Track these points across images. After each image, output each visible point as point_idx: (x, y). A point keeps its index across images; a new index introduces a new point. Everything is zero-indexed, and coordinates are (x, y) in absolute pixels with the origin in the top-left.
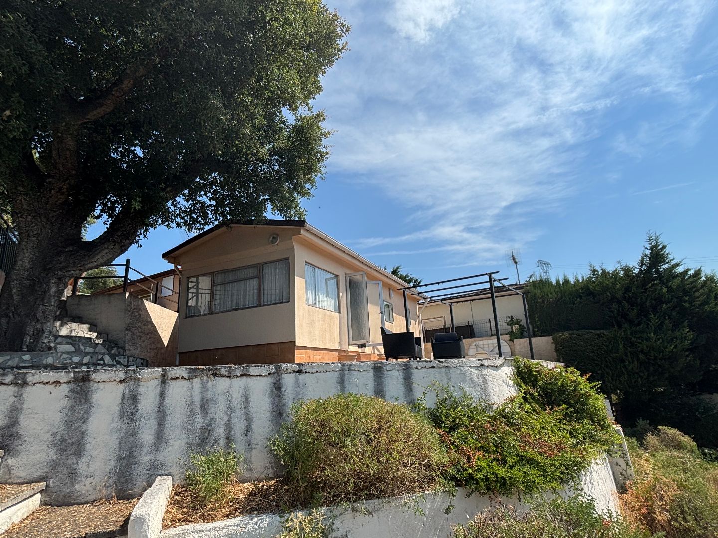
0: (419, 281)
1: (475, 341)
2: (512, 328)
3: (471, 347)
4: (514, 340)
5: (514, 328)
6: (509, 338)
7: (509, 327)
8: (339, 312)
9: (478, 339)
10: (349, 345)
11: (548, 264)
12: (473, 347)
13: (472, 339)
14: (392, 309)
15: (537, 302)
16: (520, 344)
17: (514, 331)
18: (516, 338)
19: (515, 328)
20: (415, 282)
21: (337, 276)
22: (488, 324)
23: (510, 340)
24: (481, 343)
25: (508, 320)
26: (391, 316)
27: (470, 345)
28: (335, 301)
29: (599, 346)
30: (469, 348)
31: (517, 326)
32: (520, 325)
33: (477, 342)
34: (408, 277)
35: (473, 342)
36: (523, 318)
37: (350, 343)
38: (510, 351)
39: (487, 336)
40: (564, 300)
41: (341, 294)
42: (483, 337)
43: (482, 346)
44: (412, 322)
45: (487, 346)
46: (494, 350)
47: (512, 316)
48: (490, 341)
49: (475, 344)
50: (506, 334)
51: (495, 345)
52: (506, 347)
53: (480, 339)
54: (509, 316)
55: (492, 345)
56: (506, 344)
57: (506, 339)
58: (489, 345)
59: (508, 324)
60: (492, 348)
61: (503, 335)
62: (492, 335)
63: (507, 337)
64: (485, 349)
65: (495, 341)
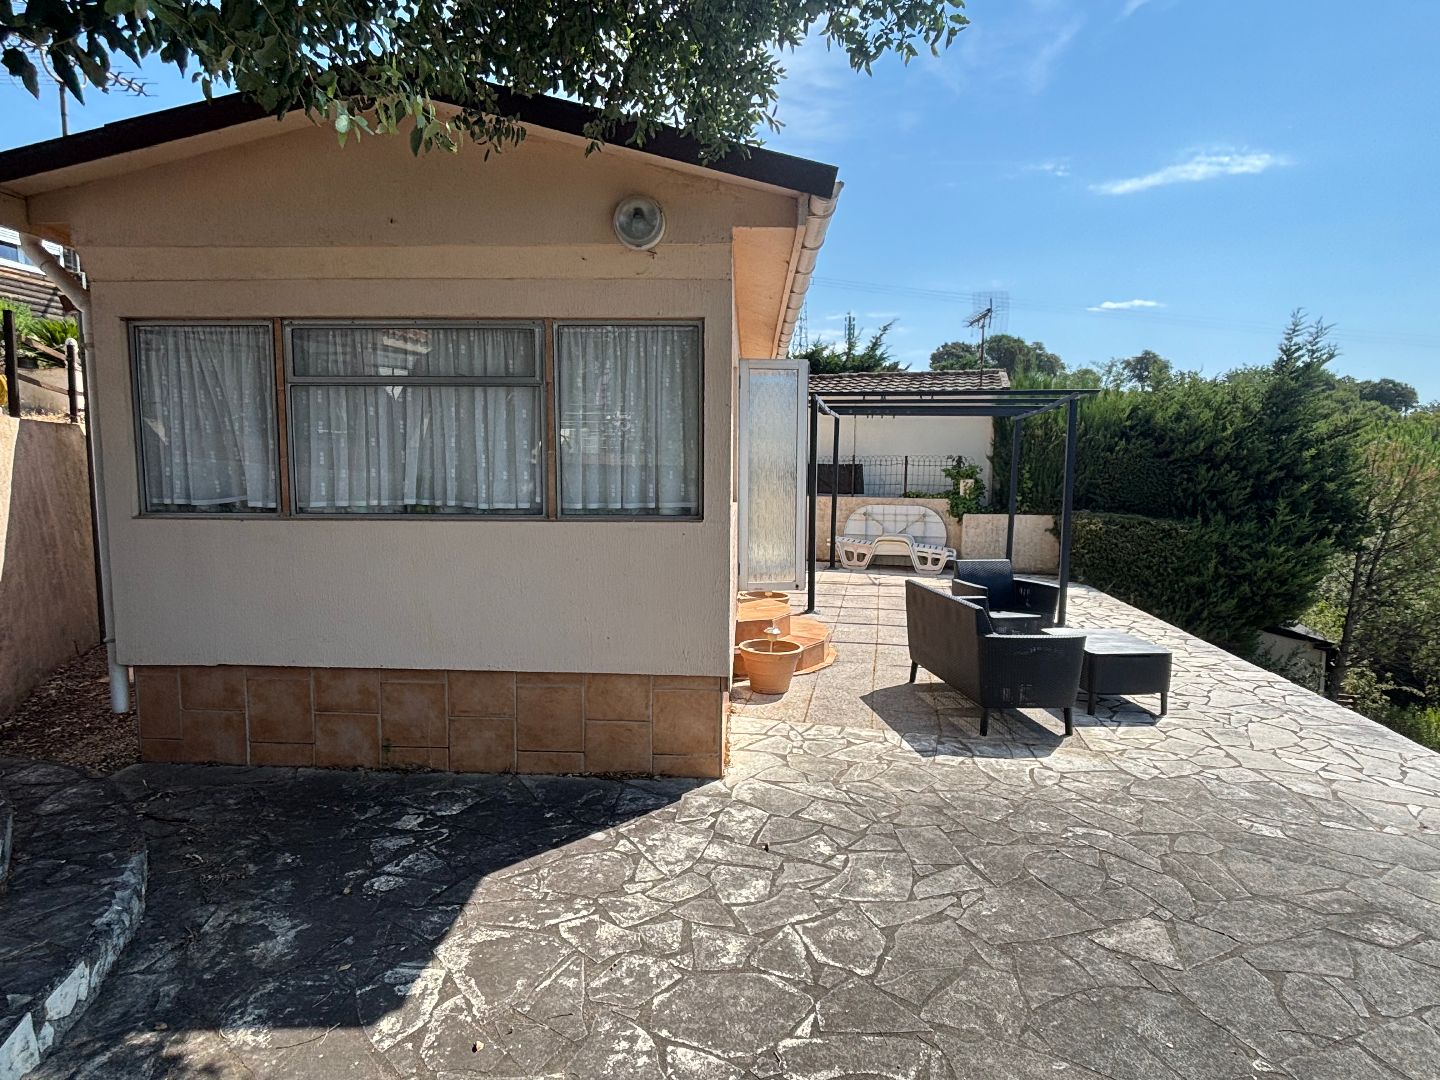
1: (866, 504)
2: (958, 484)
3: (853, 517)
4: (966, 517)
5: (962, 484)
6: (948, 507)
7: (949, 480)
9: (870, 499)
12: (857, 516)
13: (858, 499)
15: (1033, 436)
16: (978, 526)
17: (962, 493)
18: (969, 512)
19: (965, 485)
22: (901, 467)
23: (950, 512)
24: (878, 509)
25: (951, 464)
27: (852, 511)
29: (1166, 557)
30: (847, 518)
31: (971, 482)
32: (976, 481)
33: (869, 507)
35: (859, 506)
36: (987, 466)
38: (945, 534)
39: (894, 495)
40: (1091, 440)
42: (884, 495)
43: (880, 518)
45: (893, 518)
46: (909, 530)
47: (960, 457)
48: (902, 509)
49: (863, 510)
50: (939, 495)
51: (911, 518)
52: (937, 527)
53: (879, 499)
54: (955, 455)
55: (904, 518)
56: (938, 519)
57: (940, 509)
58: (899, 518)
59: (948, 474)
60: (904, 525)
61: (933, 497)
62: (906, 495)
63: (943, 504)
64: (886, 524)
65: (912, 509)
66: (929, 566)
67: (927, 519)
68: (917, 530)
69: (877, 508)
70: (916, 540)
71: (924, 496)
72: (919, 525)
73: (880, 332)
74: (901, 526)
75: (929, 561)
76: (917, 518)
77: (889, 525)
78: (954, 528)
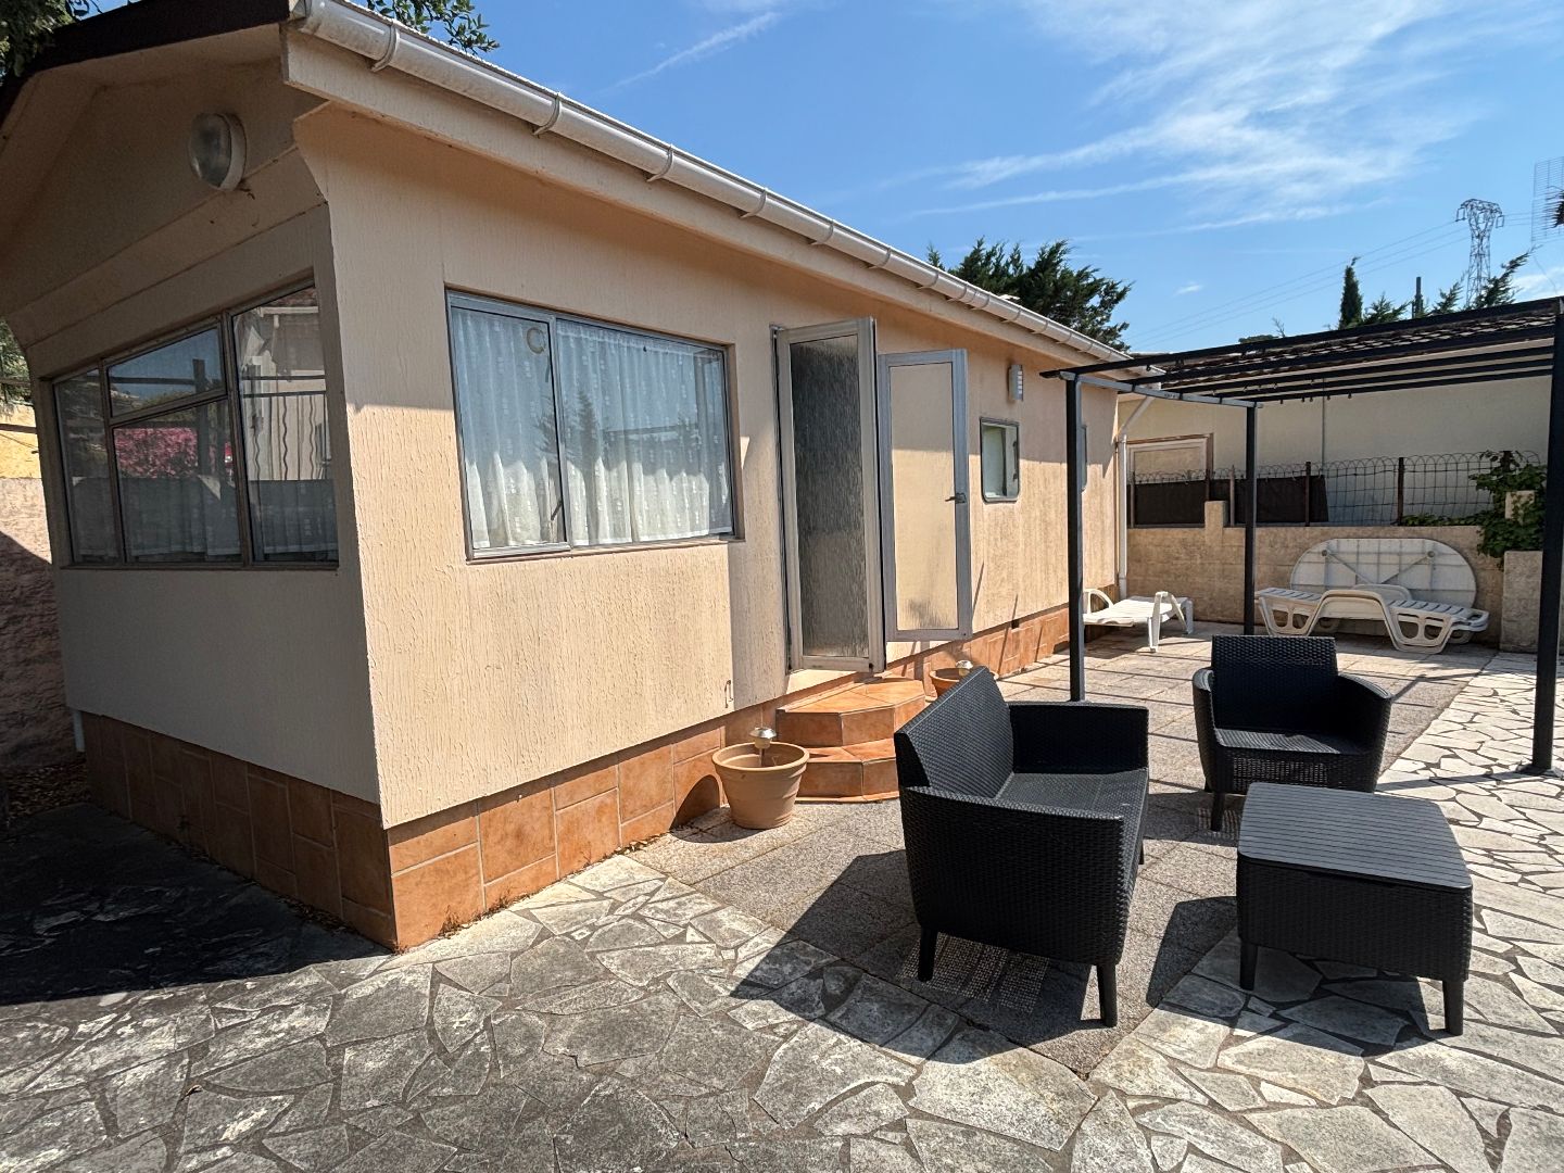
0: (1120, 289)
1: (1325, 537)
2: (1502, 500)
3: (1307, 557)
4: (1507, 554)
5: (1509, 499)
6: (1480, 539)
7: (1485, 494)
8: (736, 534)
9: (1339, 530)
10: (790, 668)
11: (1492, 210)
12: (1312, 556)
13: (1315, 531)
14: (1016, 444)
16: (1534, 572)
17: (1508, 514)
18: (1516, 547)
19: (1516, 501)
20: (1107, 294)
21: (721, 352)
22: (1392, 478)
23: (1482, 548)
25: (1484, 464)
26: (1010, 470)
27: (1303, 549)
28: (713, 479)
31: (1525, 493)
32: (1539, 493)
33: (1334, 543)
34: (1087, 276)
35: (1317, 541)
37: (796, 660)
38: (1473, 587)
39: (1381, 523)
41: (744, 442)
42: (1362, 524)
43: (1352, 559)
44: (1093, 470)
45: (1373, 558)
46: (1404, 577)
47: (1508, 454)
48: (1387, 545)
49: (1322, 547)
50: (1467, 521)
51: (1408, 560)
52: (1457, 575)
53: (1348, 530)
54: (1497, 449)
55: (1395, 559)
56: (1460, 560)
57: (1463, 543)
58: (1384, 559)
59: (1482, 482)
60: (1394, 571)
61: (1452, 523)
62: (1401, 521)
63: (1471, 535)
64: (1363, 569)
65: (1411, 544)
66: (1420, 638)
67: (1440, 560)
68: (1419, 578)
69: (1348, 544)
70: (1415, 594)
71: (1434, 524)
72: (1425, 570)
73: (1504, 271)
74: (1387, 573)
75: (1421, 631)
76: (1415, 558)
77: (1368, 571)
78: (1488, 577)
